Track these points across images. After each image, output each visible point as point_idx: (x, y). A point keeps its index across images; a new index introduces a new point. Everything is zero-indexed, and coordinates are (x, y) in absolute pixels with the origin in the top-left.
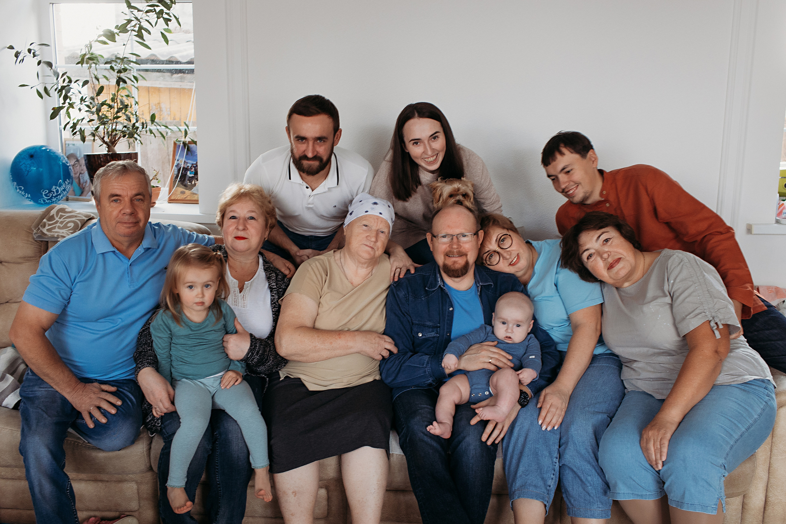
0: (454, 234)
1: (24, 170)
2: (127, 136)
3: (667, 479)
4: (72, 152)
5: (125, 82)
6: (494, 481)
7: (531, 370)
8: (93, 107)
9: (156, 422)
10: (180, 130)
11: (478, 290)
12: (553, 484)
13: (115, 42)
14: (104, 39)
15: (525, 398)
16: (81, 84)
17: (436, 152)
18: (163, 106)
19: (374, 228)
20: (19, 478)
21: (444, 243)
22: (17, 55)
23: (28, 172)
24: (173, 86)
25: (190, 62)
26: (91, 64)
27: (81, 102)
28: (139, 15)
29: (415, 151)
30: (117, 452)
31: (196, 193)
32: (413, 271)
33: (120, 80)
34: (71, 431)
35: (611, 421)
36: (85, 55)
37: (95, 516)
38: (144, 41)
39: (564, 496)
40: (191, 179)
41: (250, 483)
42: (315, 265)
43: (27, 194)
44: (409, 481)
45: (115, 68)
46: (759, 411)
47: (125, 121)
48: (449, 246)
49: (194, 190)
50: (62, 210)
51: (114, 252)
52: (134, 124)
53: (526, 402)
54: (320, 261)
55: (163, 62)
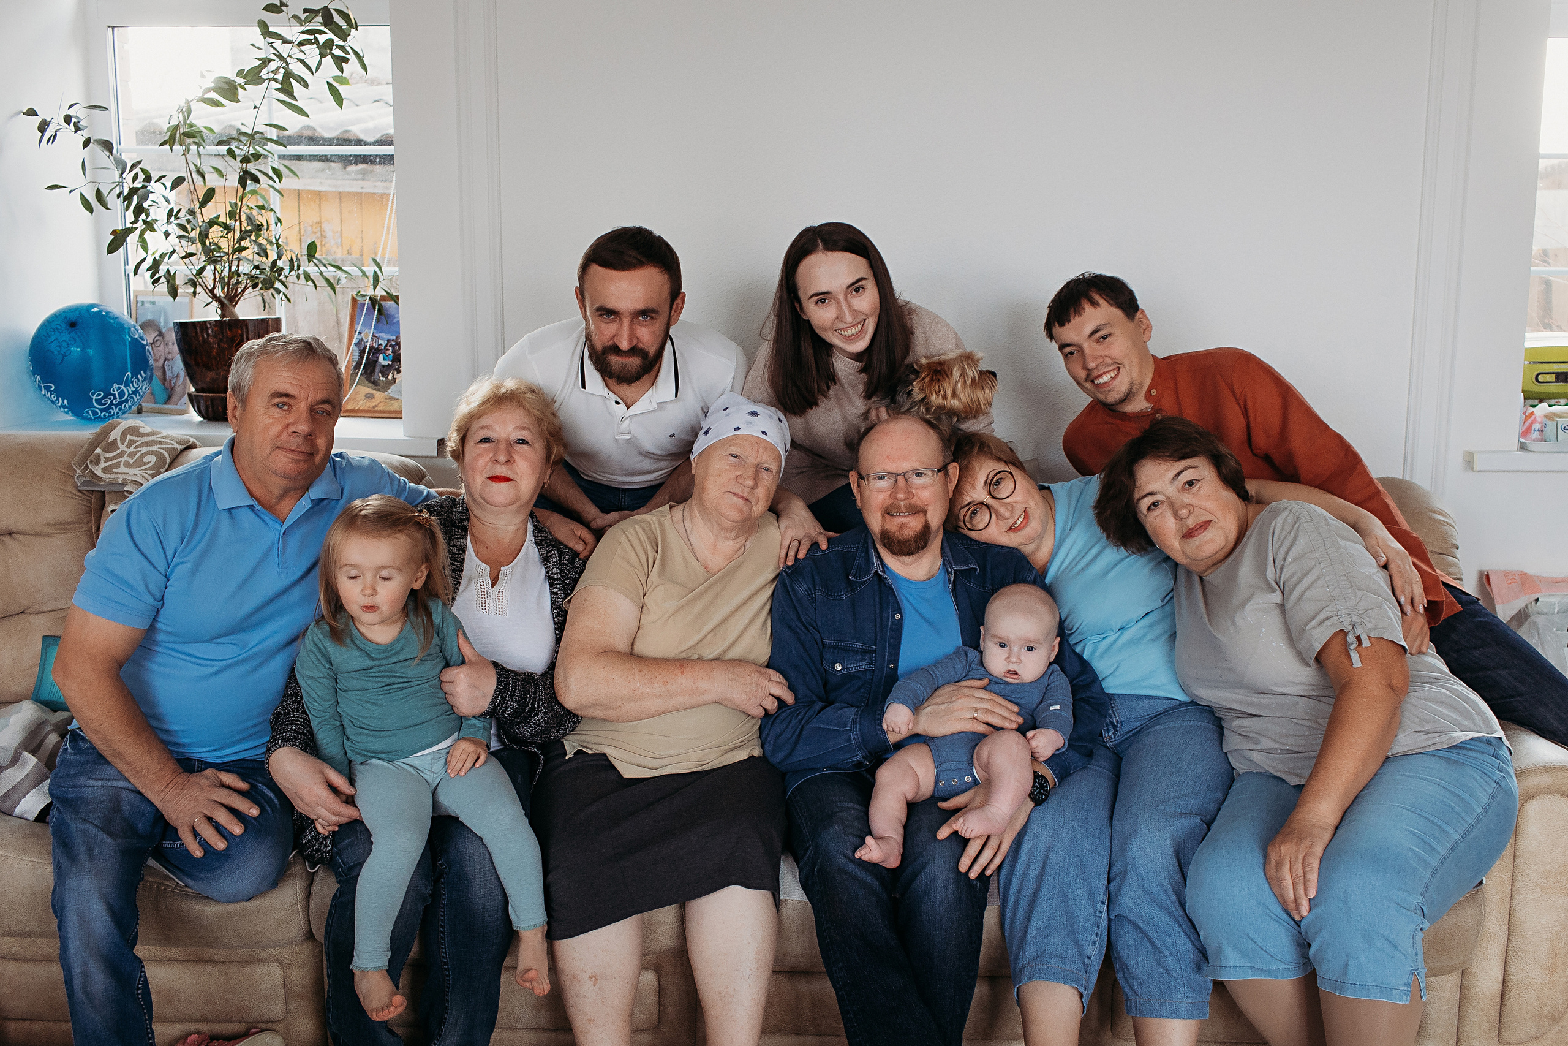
0: (898, 473)
1: (56, 353)
2: (260, 285)
3: (1314, 938)
4: (149, 317)
5: (256, 180)
6: (983, 949)
7: (1052, 731)
8: (193, 230)
9: (322, 843)
10: (364, 273)
11: (949, 580)
12: (1095, 953)
13: (238, 101)
14: (213, 95)
15: (1042, 787)
16: (169, 185)
17: (863, 317)
18: (326, 227)
19: (751, 460)
20: (47, 959)
21: (881, 491)
22: (43, 127)
23: (64, 356)
24: (347, 189)
25: (386, 141)
26: (190, 145)
27: (168, 219)
28: (284, 50)
29: (820, 316)
30: (244, 903)
31: (397, 397)
32: (824, 546)
33: (246, 177)
34: (151, 865)
35: (1209, 829)
36: (178, 126)
37: (198, 1033)
38: (295, 99)
39: (1119, 976)
40: (385, 370)
41: (507, 962)
42: (633, 532)
43: (60, 399)
44: (819, 953)
45: (237, 152)
46: (1485, 799)
47: (257, 257)
48: (890, 496)
49: (392, 391)
50: (134, 431)
51: (251, 507)
52: (274, 263)
53: (1043, 794)
54: (642, 524)
55: (330, 142)
